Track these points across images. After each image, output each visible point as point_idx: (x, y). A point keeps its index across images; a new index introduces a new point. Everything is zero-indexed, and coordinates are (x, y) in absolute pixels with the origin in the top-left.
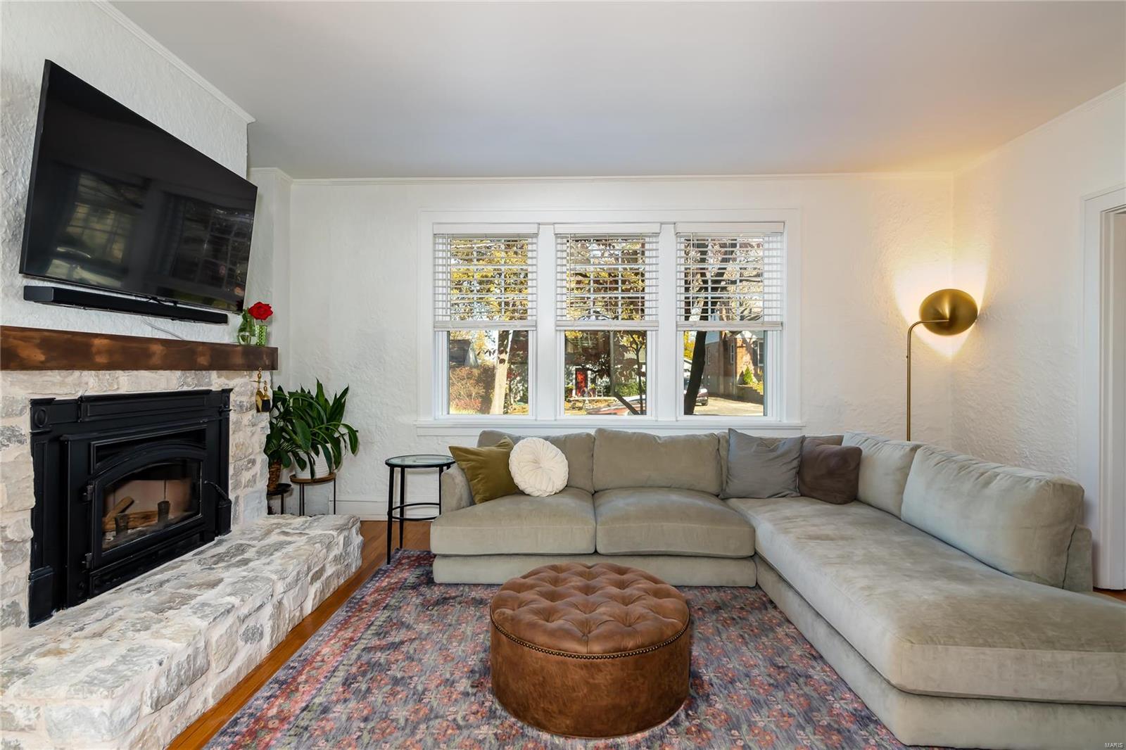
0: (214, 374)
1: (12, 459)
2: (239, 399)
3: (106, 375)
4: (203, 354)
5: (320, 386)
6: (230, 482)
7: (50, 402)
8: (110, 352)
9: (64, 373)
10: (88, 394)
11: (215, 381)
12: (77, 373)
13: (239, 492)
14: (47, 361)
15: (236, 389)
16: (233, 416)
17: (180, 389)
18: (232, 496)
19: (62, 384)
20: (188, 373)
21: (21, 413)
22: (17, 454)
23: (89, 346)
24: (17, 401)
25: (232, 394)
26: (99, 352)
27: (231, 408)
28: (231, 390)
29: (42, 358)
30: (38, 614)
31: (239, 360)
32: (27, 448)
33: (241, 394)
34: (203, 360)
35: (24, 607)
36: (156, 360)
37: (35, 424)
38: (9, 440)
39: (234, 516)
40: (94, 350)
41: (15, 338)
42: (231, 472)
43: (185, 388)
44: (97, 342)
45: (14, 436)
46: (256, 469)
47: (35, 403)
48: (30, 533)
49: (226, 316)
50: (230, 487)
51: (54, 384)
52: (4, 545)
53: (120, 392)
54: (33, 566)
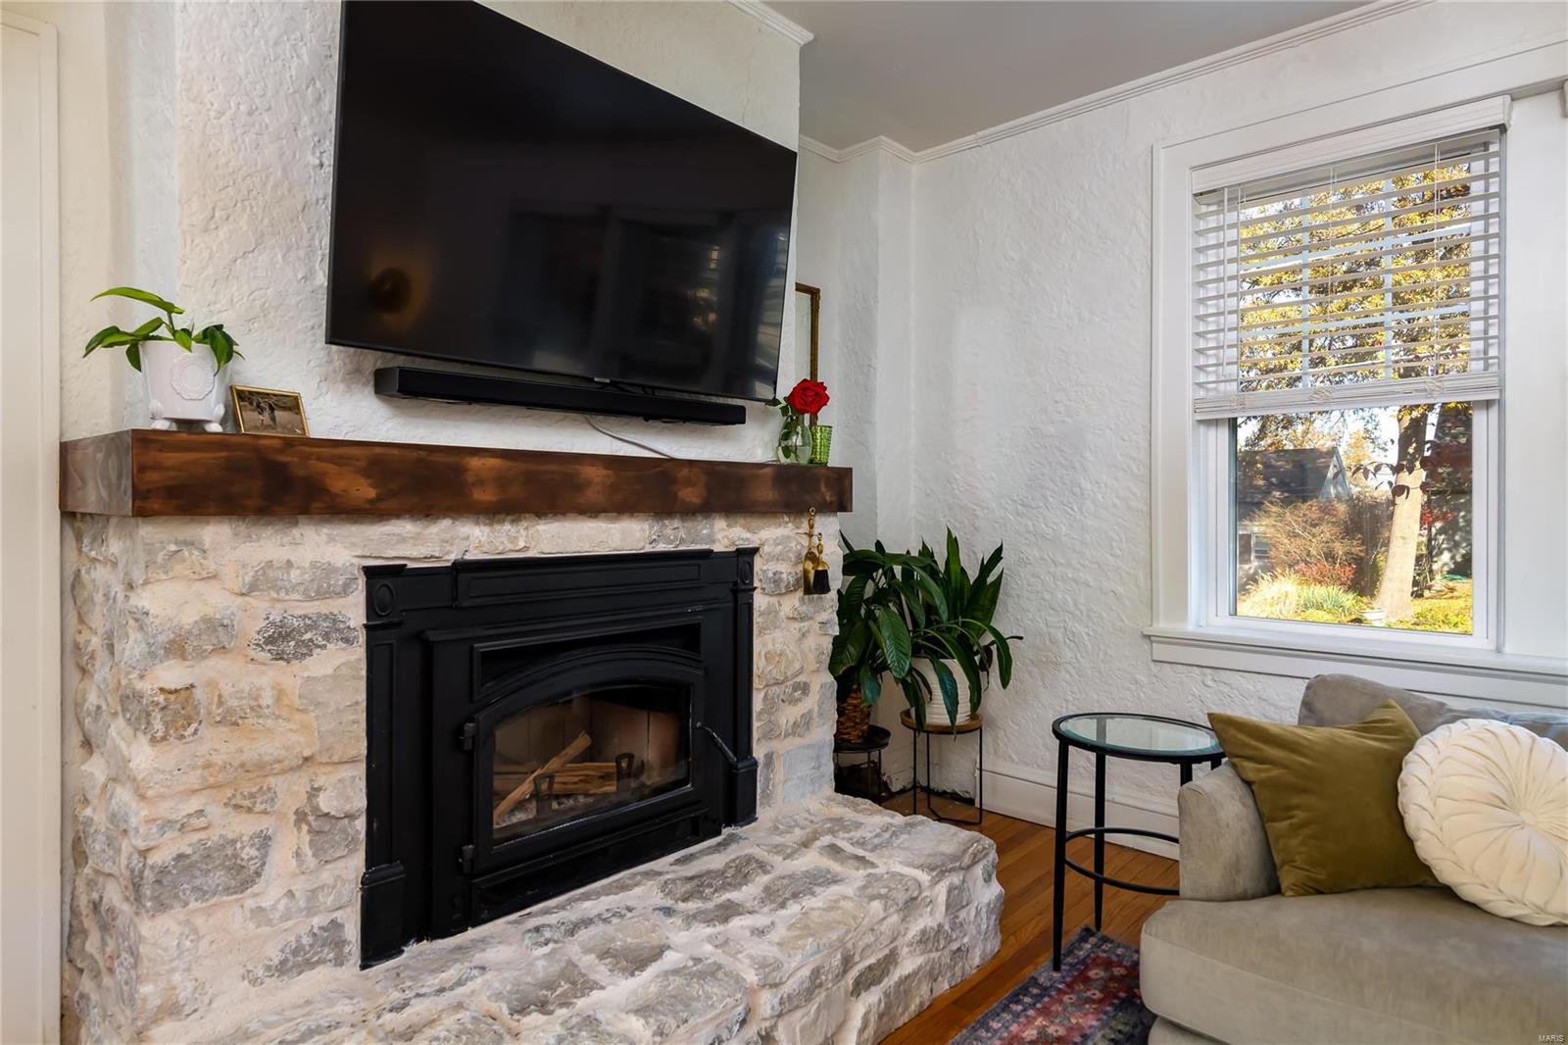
0: (720, 521)
1: (329, 671)
2: (772, 567)
3: (507, 522)
4: (688, 483)
5: (953, 543)
6: (756, 724)
7: (396, 572)
8: (501, 481)
10: (468, 557)
11: (722, 535)
12: (446, 523)
13: (775, 745)
14: (379, 498)
15: (766, 549)
16: (760, 601)
17: (648, 549)
18: (759, 752)
19: (416, 537)
20: (666, 521)
21: (345, 590)
22: (337, 663)
23: (460, 470)
24: (336, 570)
25: (758, 563)
26: (480, 482)
27: (756, 584)
28: (755, 550)
29: (372, 493)
30: (378, 945)
31: (766, 493)
32: (358, 653)
33: (777, 558)
34: (690, 495)
35: (352, 932)
36: (592, 495)
37: (373, 606)
38: (327, 636)
39: (763, 792)
40: (470, 478)
41: (319, 459)
42: (757, 705)
43: (661, 547)
44: (475, 463)
45: (336, 630)
46: (810, 703)
47: (369, 572)
48: (361, 802)
49: (742, 409)
50: (755, 735)
51: (402, 540)
52: (315, 821)
53: (532, 554)
54: (371, 860)
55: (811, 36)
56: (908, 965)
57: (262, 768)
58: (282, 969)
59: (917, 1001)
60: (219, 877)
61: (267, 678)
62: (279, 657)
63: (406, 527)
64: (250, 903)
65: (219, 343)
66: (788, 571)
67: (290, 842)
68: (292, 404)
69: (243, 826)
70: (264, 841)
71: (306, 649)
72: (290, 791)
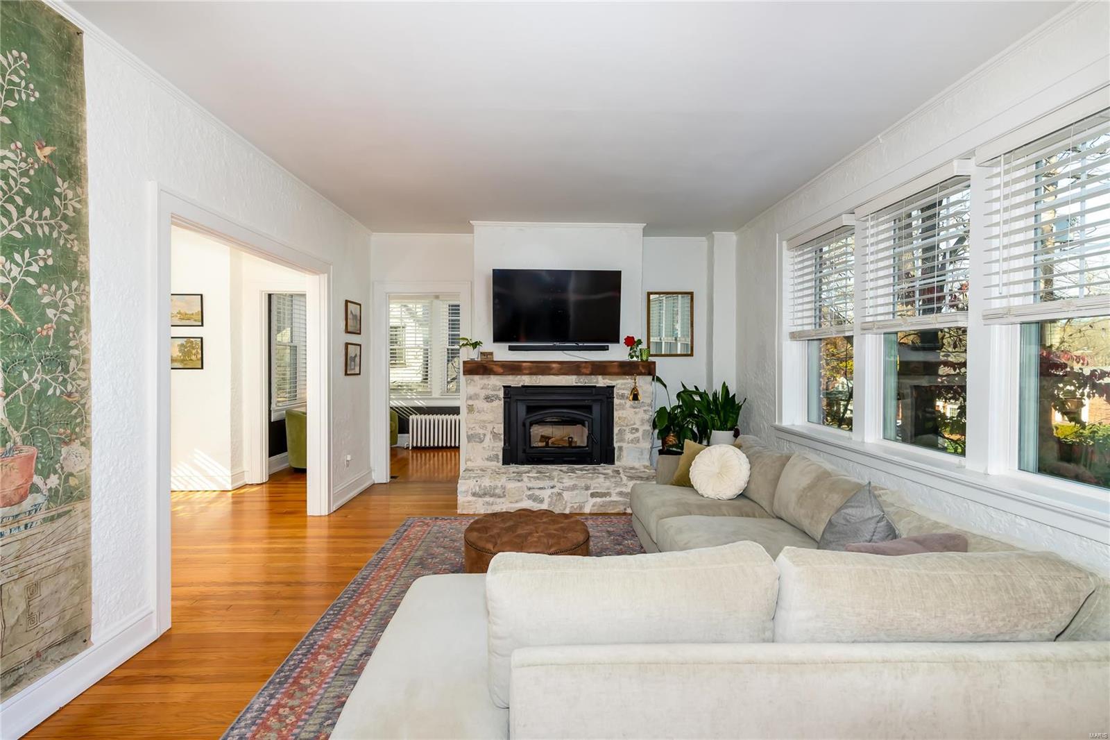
0: (600, 377)
1: (497, 405)
2: (621, 392)
3: (534, 377)
4: (584, 367)
6: (615, 437)
7: (510, 387)
8: (530, 368)
9: (514, 376)
10: (525, 384)
11: (601, 381)
12: (519, 377)
13: (623, 445)
14: (505, 372)
15: (618, 386)
16: (616, 401)
17: (575, 384)
18: (616, 445)
19: (513, 381)
20: (580, 377)
21: (499, 390)
23: (521, 365)
24: (497, 385)
25: (615, 389)
26: (526, 368)
27: (615, 396)
28: (614, 387)
29: (502, 371)
30: (505, 462)
31: (616, 370)
32: (502, 402)
33: (620, 389)
34: (584, 370)
35: (501, 457)
36: (556, 371)
37: (505, 392)
38: (496, 399)
39: (618, 458)
40: (523, 367)
42: (616, 430)
43: (579, 384)
44: (524, 364)
45: (497, 397)
46: (639, 434)
47: (504, 387)
48: (502, 431)
49: (608, 346)
50: (615, 440)
51: (509, 380)
52: (495, 435)
53: (540, 384)
54: (505, 444)
55: (645, 224)
56: (615, 498)
57: (484, 421)
58: (487, 459)
59: (618, 510)
60: (477, 440)
61: (486, 405)
62: (487, 402)
63: (510, 377)
64: (482, 446)
65: (475, 345)
66: (627, 392)
67: (489, 436)
68: (491, 354)
69: (481, 431)
70: (485, 435)
71: (492, 401)
72: (490, 427)
